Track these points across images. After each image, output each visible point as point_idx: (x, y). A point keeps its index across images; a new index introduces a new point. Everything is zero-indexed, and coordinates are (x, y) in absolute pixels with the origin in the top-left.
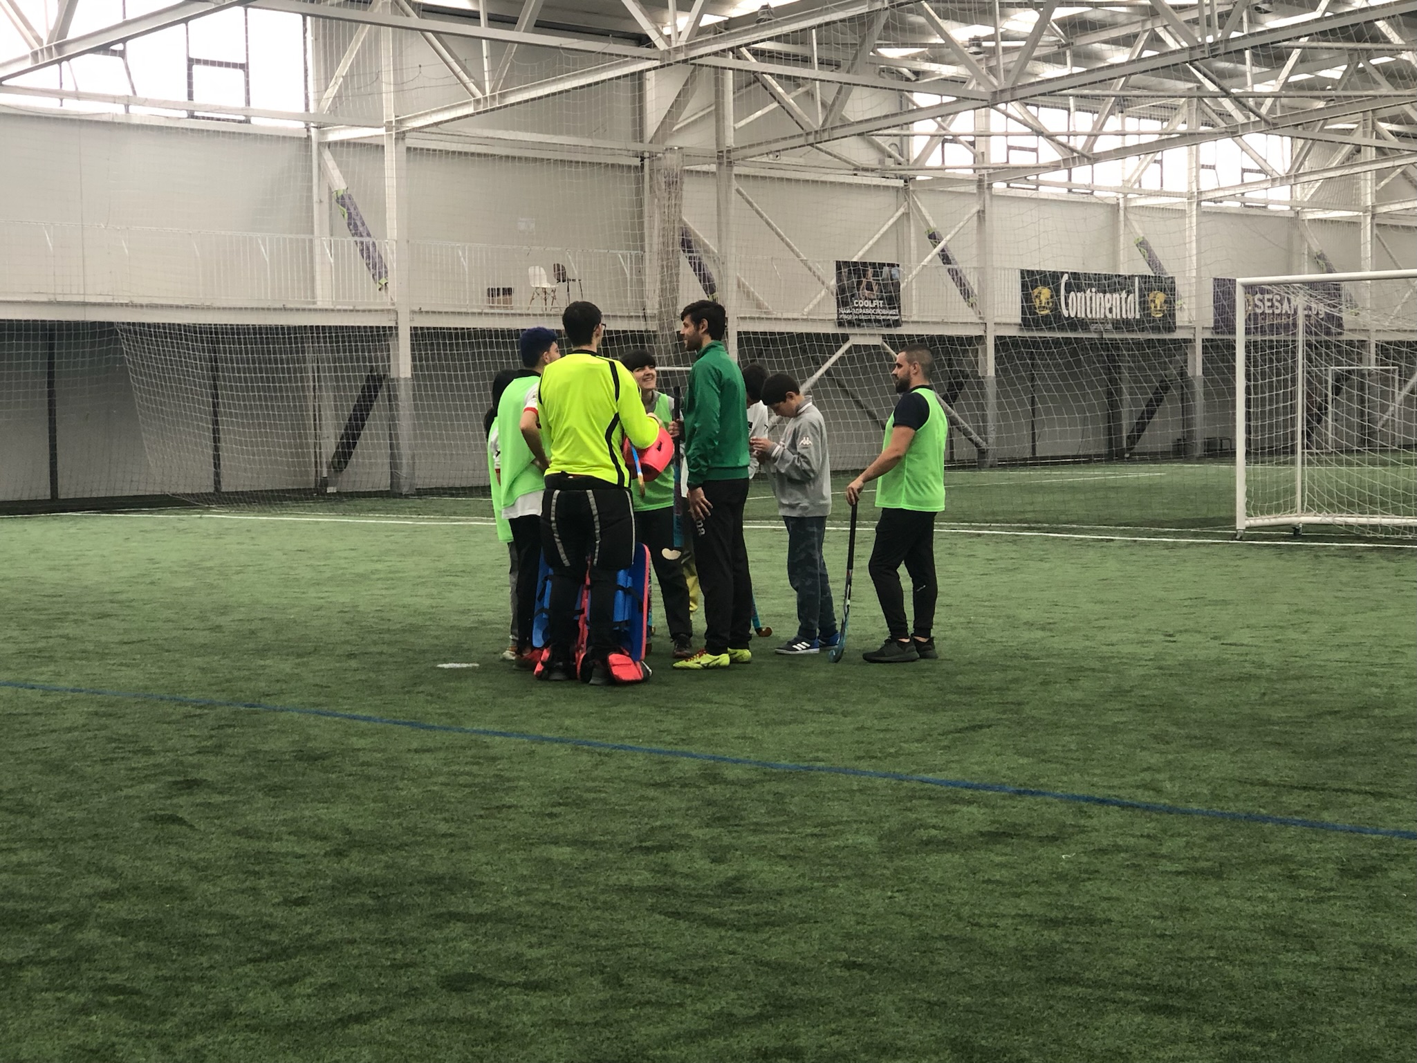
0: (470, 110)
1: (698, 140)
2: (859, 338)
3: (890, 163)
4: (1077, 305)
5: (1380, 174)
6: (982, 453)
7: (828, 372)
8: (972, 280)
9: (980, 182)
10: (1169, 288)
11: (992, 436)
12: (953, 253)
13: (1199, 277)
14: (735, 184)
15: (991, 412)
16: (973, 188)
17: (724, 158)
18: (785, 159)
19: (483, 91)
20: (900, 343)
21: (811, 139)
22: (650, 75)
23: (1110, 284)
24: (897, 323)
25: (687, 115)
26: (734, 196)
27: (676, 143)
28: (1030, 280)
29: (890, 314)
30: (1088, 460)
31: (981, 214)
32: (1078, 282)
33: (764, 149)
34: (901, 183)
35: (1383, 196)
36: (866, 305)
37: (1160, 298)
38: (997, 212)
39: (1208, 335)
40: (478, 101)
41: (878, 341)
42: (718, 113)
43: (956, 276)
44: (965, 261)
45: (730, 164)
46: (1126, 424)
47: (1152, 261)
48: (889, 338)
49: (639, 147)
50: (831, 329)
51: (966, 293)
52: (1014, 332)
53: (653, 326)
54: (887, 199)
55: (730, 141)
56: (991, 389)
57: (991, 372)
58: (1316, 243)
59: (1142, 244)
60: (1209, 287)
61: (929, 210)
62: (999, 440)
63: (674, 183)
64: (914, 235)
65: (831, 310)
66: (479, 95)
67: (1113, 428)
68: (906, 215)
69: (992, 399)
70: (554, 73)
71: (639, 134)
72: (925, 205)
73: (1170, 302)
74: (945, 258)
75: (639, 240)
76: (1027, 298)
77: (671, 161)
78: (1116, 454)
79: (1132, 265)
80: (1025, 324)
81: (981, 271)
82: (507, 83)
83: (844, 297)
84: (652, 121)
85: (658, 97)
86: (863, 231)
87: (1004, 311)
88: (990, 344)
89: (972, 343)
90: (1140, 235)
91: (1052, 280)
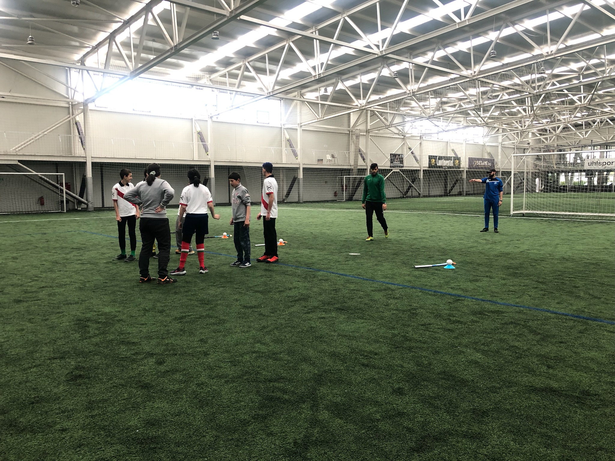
0: (316, 120)
1: (362, 127)
2: (395, 170)
3: (401, 132)
4: (440, 163)
5: (503, 136)
6: (419, 194)
7: (387, 178)
8: (418, 158)
9: (421, 136)
10: (459, 159)
12: (414, 152)
13: (465, 157)
14: (370, 137)
15: (422, 184)
16: (419, 138)
17: (368, 131)
18: (381, 132)
19: (319, 116)
20: (403, 171)
21: (387, 127)
22: (352, 114)
23: (447, 158)
24: (402, 167)
25: (360, 122)
26: (369, 140)
27: (358, 128)
28: (430, 158)
29: (401, 165)
30: (441, 196)
31: (421, 143)
32: (440, 158)
33: (376, 129)
34: (403, 137)
35: (503, 140)
36: (397, 163)
37: (457, 161)
38: (424, 143)
39: (467, 169)
40: (318, 119)
41: (398, 171)
42: (367, 122)
43: (415, 157)
44: (417, 154)
46: (448, 189)
47: (455, 154)
48: (401, 170)
49: (349, 129)
50: (389, 168)
51: (416, 160)
52: (427, 169)
53: (352, 167)
54: (400, 141)
55: (369, 128)
56: (422, 180)
57: (422, 177)
58: (489, 150)
59: (453, 150)
60: (467, 160)
61: (409, 143)
62: (423, 191)
63: (358, 137)
64: (405, 149)
65: (389, 164)
66: (318, 117)
67: (446, 190)
68: (404, 144)
69: (422, 182)
70: (335, 112)
71: (349, 127)
72: (408, 141)
73: (459, 162)
74: (412, 153)
75: (348, 149)
76: (430, 161)
77: (358, 132)
78: (446, 194)
79: (451, 154)
80: (429, 167)
81: (420, 156)
82: (326, 114)
83: (392, 161)
84: (352, 123)
85: (353, 119)
86: (395, 147)
87: (425, 164)
88: (422, 171)
89: (417, 171)
90: (452, 148)
91: (435, 157)
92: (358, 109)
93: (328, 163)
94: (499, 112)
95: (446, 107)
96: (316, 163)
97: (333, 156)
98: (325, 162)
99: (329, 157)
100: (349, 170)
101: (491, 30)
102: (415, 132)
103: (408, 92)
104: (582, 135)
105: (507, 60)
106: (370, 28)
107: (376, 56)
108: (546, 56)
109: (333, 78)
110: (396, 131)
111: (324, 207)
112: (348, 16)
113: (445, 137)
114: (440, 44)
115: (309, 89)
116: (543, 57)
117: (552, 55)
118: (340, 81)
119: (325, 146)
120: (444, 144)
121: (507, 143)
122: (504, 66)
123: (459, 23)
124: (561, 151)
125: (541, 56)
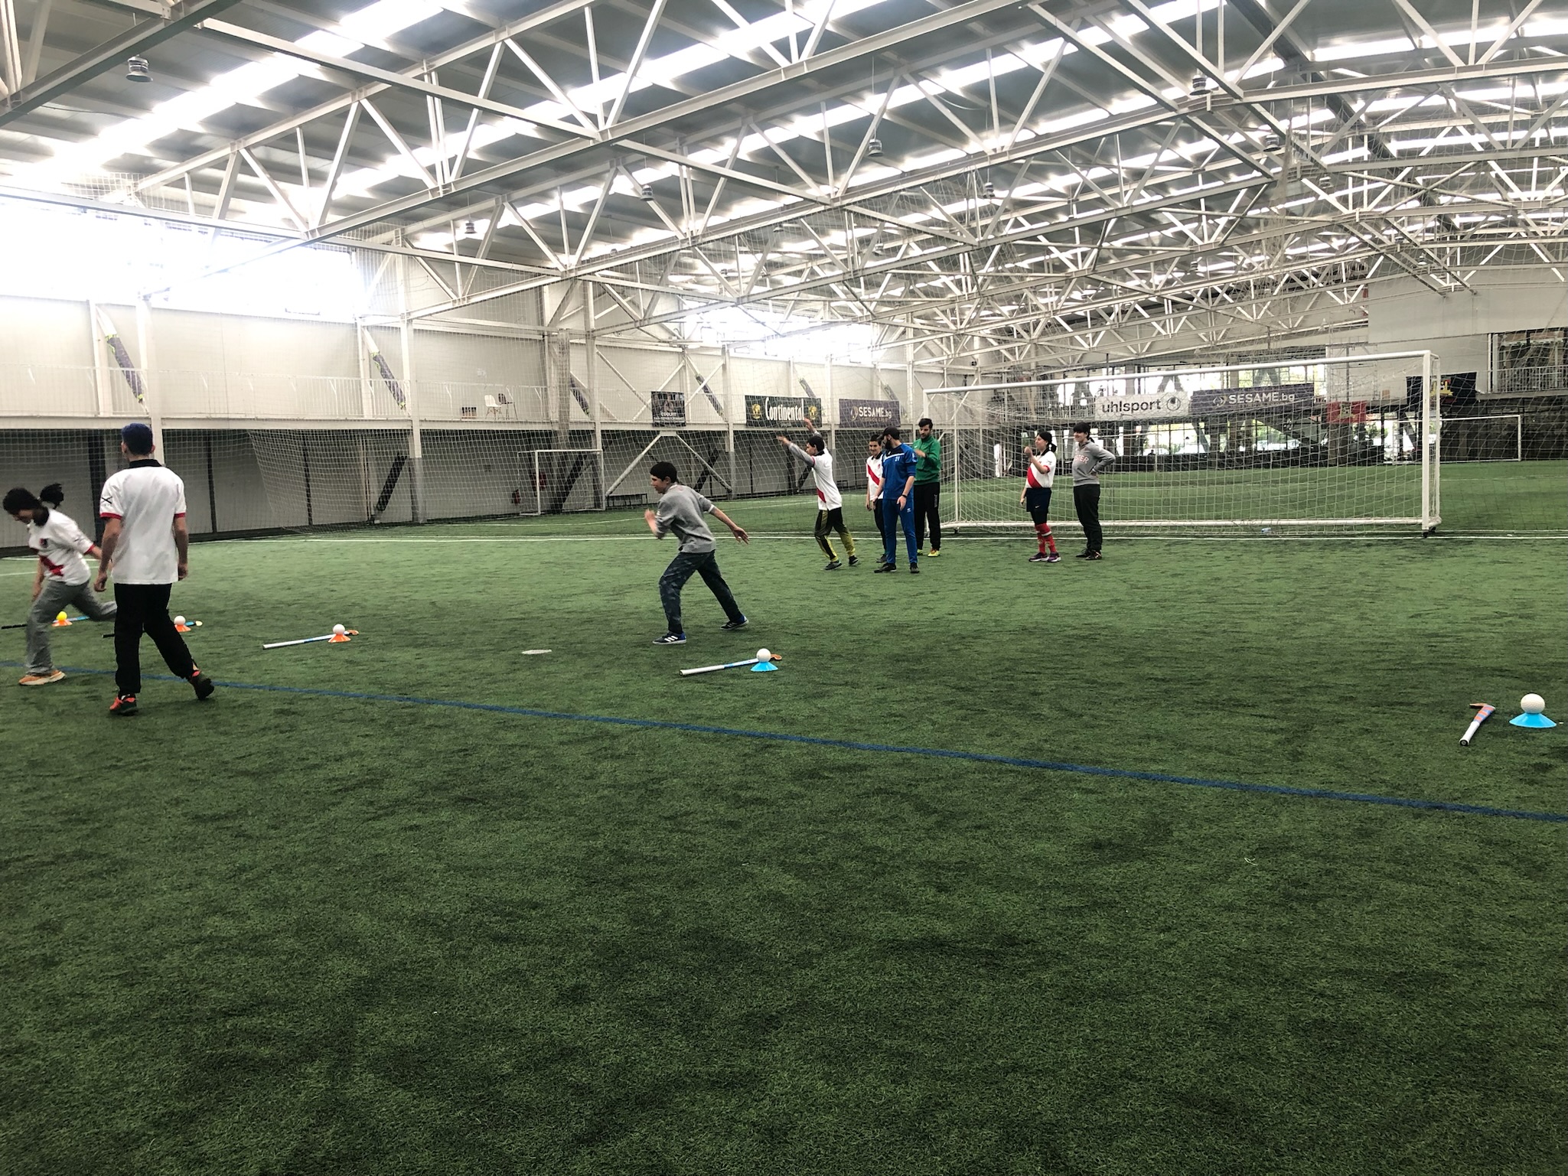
0: (450, 306)
1: (575, 325)
2: (665, 433)
3: (674, 338)
4: (772, 414)
5: (915, 345)
6: (729, 491)
7: (648, 452)
8: (720, 401)
9: (723, 348)
10: (817, 403)
11: (734, 481)
12: (711, 387)
13: (832, 399)
14: (596, 350)
15: (733, 468)
16: (719, 353)
17: (590, 335)
18: (622, 336)
19: (457, 295)
20: (685, 435)
21: (638, 324)
22: (546, 288)
23: (789, 402)
24: (684, 425)
25: (568, 311)
26: (596, 356)
27: (565, 326)
28: (750, 400)
29: (680, 420)
30: (779, 494)
31: (724, 366)
32: (774, 401)
33: (611, 330)
34: (680, 350)
35: (917, 356)
36: (668, 415)
37: (814, 409)
38: (733, 365)
39: (838, 428)
40: (454, 301)
41: (674, 434)
42: (586, 311)
43: (713, 400)
44: (717, 391)
45: (594, 338)
46: (797, 475)
47: (808, 390)
48: (682, 434)
49: (540, 328)
50: (650, 428)
51: (717, 407)
52: (743, 428)
53: (555, 428)
54: (674, 359)
55: (593, 325)
56: (732, 456)
57: (732, 449)
58: (885, 379)
59: (802, 382)
60: (837, 405)
61: (697, 364)
62: (739, 483)
63: (565, 349)
64: (689, 379)
65: (649, 418)
66: (455, 298)
67: (790, 478)
68: (684, 367)
69: (733, 461)
70: (501, 284)
71: (541, 322)
72: (693, 360)
73: (819, 411)
74: (705, 389)
75: (543, 381)
76: (749, 410)
77: (563, 335)
78: (792, 491)
79: (798, 392)
80: (749, 424)
81: (725, 396)
82: (475, 288)
83: (656, 411)
84: (548, 315)
85: (551, 301)
86: (663, 375)
87: (738, 417)
88: (731, 434)
89: (721, 434)
90: (801, 377)
91: (760, 400)
92: (559, 279)
93: (491, 417)
94: (903, 289)
95: (778, 275)
96: (458, 416)
97: (502, 399)
98: (480, 415)
99: (491, 401)
100: (548, 434)
101: (868, 88)
102: (711, 340)
103: (681, 237)
104: (1086, 342)
105: (911, 162)
106: (574, 72)
107: (591, 143)
108: (993, 157)
109: (490, 197)
110: (664, 336)
111: (481, 534)
112: (515, 38)
113: (783, 349)
114: (751, 118)
115: (427, 223)
116: (985, 160)
117: (1003, 154)
118: (506, 204)
119: (479, 373)
120: (781, 367)
121: (926, 362)
122: (904, 176)
123: (786, 70)
124: (1044, 377)
125: (981, 156)
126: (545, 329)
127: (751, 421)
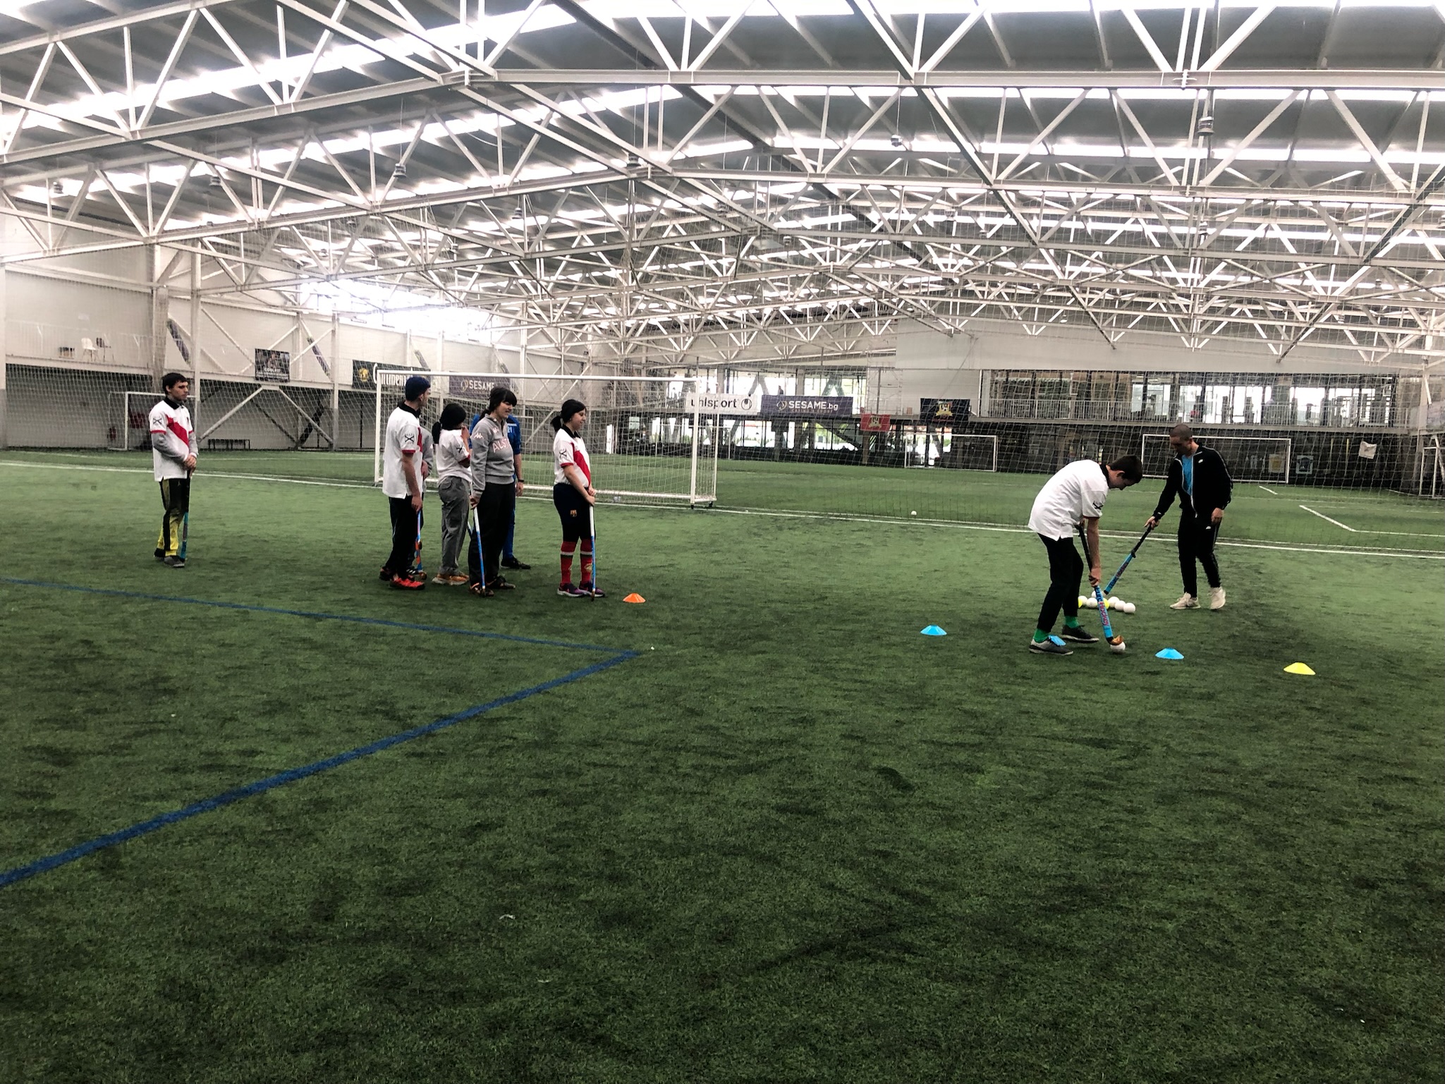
0: (41, 255)
1: (183, 284)
2: (266, 386)
3: (289, 304)
5: (530, 331)
6: (330, 444)
7: (251, 401)
8: (328, 364)
9: (333, 317)
11: (335, 437)
12: (320, 349)
13: (444, 375)
14: (201, 307)
15: (336, 426)
16: (330, 320)
17: (195, 293)
18: (233, 297)
19: (47, 245)
20: (294, 391)
21: (240, 288)
22: (157, 249)
24: (287, 381)
25: (175, 272)
26: (200, 312)
27: (171, 284)
28: (357, 365)
29: (284, 376)
31: (333, 332)
32: (383, 367)
33: (216, 291)
34: (295, 314)
35: (530, 341)
36: (268, 371)
38: (341, 332)
39: (447, 397)
40: (46, 252)
41: (277, 389)
42: (192, 271)
43: (321, 360)
44: (326, 355)
45: (198, 296)
47: (422, 361)
48: (283, 388)
49: (150, 283)
50: (252, 381)
51: (325, 369)
52: (349, 389)
53: (151, 373)
54: (289, 321)
55: (198, 285)
56: (336, 415)
57: (336, 406)
58: (501, 359)
59: (417, 353)
60: (448, 379)
61: (309, 328)
62: (340, 437)
64: (300, 339)
65: (251, 372)
66: (46, 249)
68: (297, 329)
69: (336, 420)
71: (151, 278)
72: (306, 325)
74: (315, 350)
76: (356, 373)
77: (167, 292)
79: (411, 361)
80: (355, 385)
81: (333, 359)
82: (68, 242)
83: (259, 365)
84: (159, 269)
85: (162, 258)
86: (274, 335)
87: (344, 378)
88: (336, 393)
89: (327, 393)
90: (417, 348)
91: (369, 366)
92: (142, 243)
93: (86, 358)
95: (387, 258)
96: (56, 355)
97: (99, 342)
98: (76, 355)
99: (89, 345)
100: (144, 378)
102: (325, 308)
103: (249, 221)
107: (123, 140)
108: (496, 191)
109: (81, 164)
110: (278, 300)
112: (65, 42)
113: (401, 322)
115: (24, 178)
116: (490, 192)
117: (504, 190)
118: (98, 172)
119: (80, 317)
120: (399, 338)
121: (542, 346)
123: (278, 107)
124: (653, 373)
126: (154, 284)
127: (357, 382)
